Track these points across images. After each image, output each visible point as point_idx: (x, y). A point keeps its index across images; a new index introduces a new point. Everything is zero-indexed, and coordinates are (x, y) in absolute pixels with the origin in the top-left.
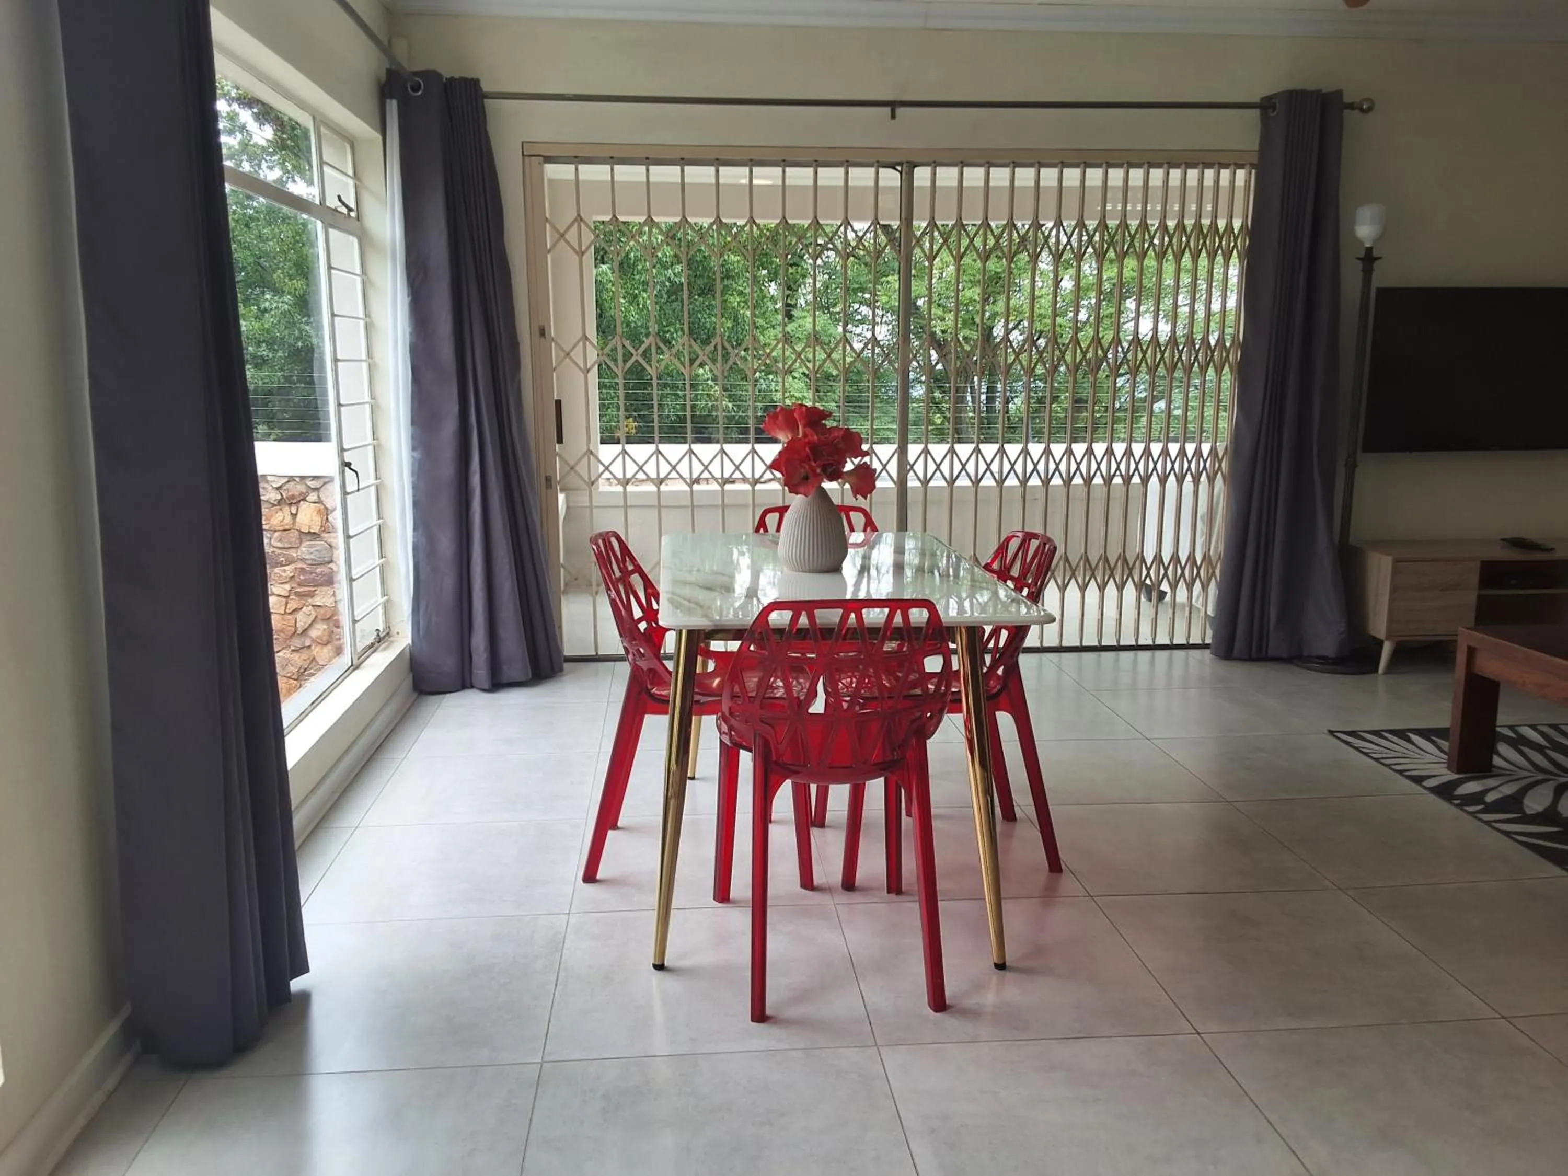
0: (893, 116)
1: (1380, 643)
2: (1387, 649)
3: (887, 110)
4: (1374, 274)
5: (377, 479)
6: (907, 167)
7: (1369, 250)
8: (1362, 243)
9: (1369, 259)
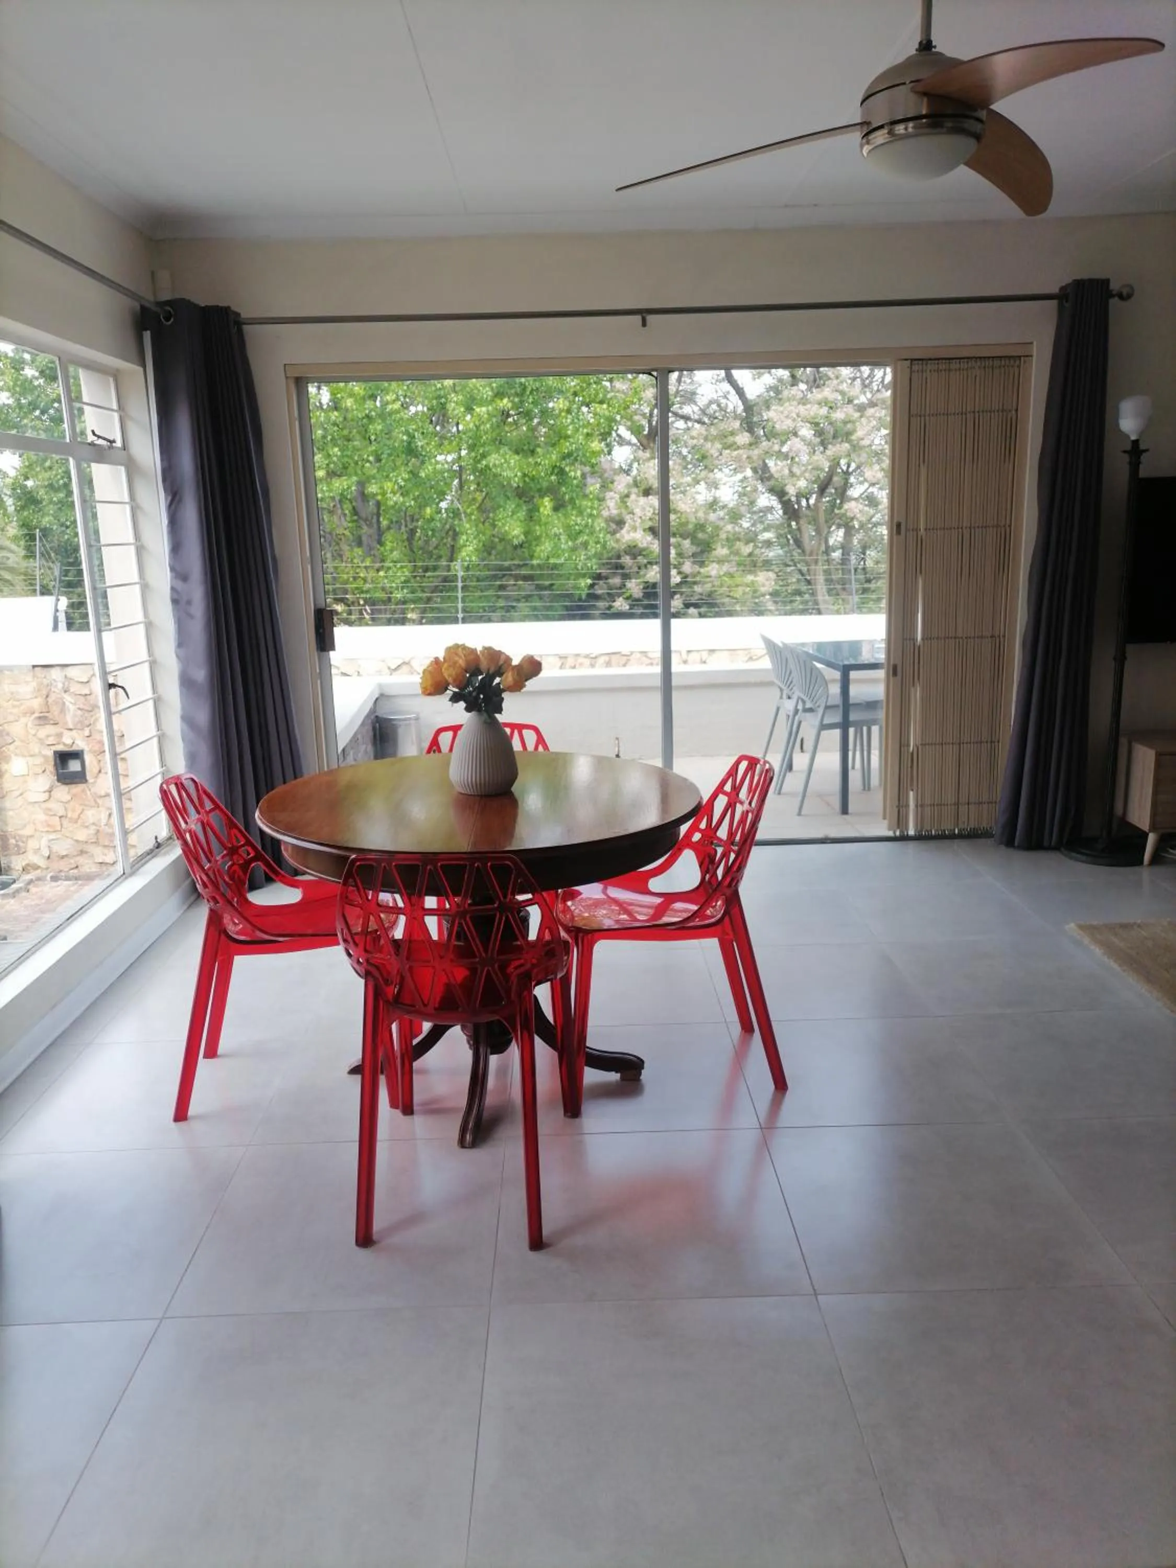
0: (644, 324)
1: (1145, 836)
2: (1152, 839)
3: (638, 318)
4: (1141, 466)
5: (154, 693)
6: (661, 374)
7: (1136, 443)
8: (1128, 437)
9: (1135, 450)
